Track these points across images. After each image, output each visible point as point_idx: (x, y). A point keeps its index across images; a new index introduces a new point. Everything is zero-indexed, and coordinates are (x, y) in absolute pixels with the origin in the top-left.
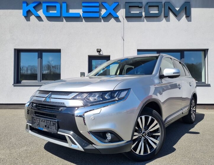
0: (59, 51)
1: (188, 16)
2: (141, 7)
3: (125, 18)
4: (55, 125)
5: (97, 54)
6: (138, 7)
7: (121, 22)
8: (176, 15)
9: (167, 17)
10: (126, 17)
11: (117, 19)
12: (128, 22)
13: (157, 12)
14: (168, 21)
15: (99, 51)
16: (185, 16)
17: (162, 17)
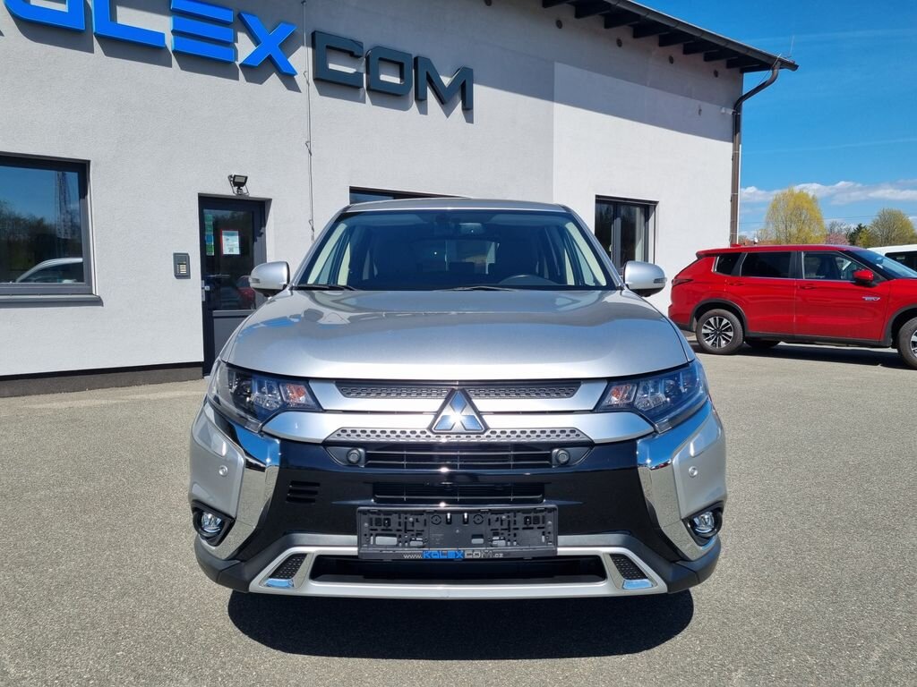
0: (81, 168)
1: (468, 109)
2: (358, 57)
3: (311, 81)
4: (541, 525)
5: (228, 191)
6: (352, 54)
7: (300, 92)
8: (442, 101)
9: (421, 100)
10: (316, 80)
11: (288, 78)
12: (321, 94)
13: (397, 80)
14: (423, 110)
15: (238, 182)
16: (460, 105)
17: (410, 98)
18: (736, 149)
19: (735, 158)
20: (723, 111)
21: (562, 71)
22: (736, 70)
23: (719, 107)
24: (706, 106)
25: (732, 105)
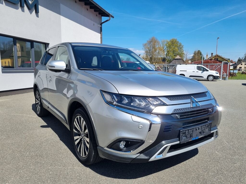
4: (209, 127)
8: (29, 9)
17: (19, 6)
18: (101, 35)
19: (101, 38)
20: (98, 25)
21: (62, 7)
22: (100, 15)
23: (97, 24)
24: (95, 24)
25: (100, 24)
